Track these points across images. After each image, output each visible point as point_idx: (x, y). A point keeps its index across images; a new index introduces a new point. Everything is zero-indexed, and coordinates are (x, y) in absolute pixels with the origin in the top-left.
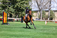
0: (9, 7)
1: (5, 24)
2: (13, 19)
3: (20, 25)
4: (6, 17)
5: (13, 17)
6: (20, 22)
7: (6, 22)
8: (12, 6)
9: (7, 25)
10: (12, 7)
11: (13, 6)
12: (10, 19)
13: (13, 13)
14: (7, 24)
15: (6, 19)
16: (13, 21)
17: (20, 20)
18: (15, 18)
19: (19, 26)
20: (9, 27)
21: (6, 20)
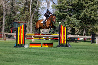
0: (70, 16)
1: (64, 46)
2: (77, 38)
3: (89, 47)
4: (64, 34)
5: (78, 34)
6: (90, 43)
7: (65, 43)
8: (74, 15)
9: (67, 48)
10: (75, 17)
11: (77, 14)
12: (71, 38)
13: (77, 27)
14: (67, 46)
15: (64, 37)
16: (76, 41)
17: (89, 39)
18: (80, 35)
19: (88, 50)
20: (71, 52)
21: (65, 39)
